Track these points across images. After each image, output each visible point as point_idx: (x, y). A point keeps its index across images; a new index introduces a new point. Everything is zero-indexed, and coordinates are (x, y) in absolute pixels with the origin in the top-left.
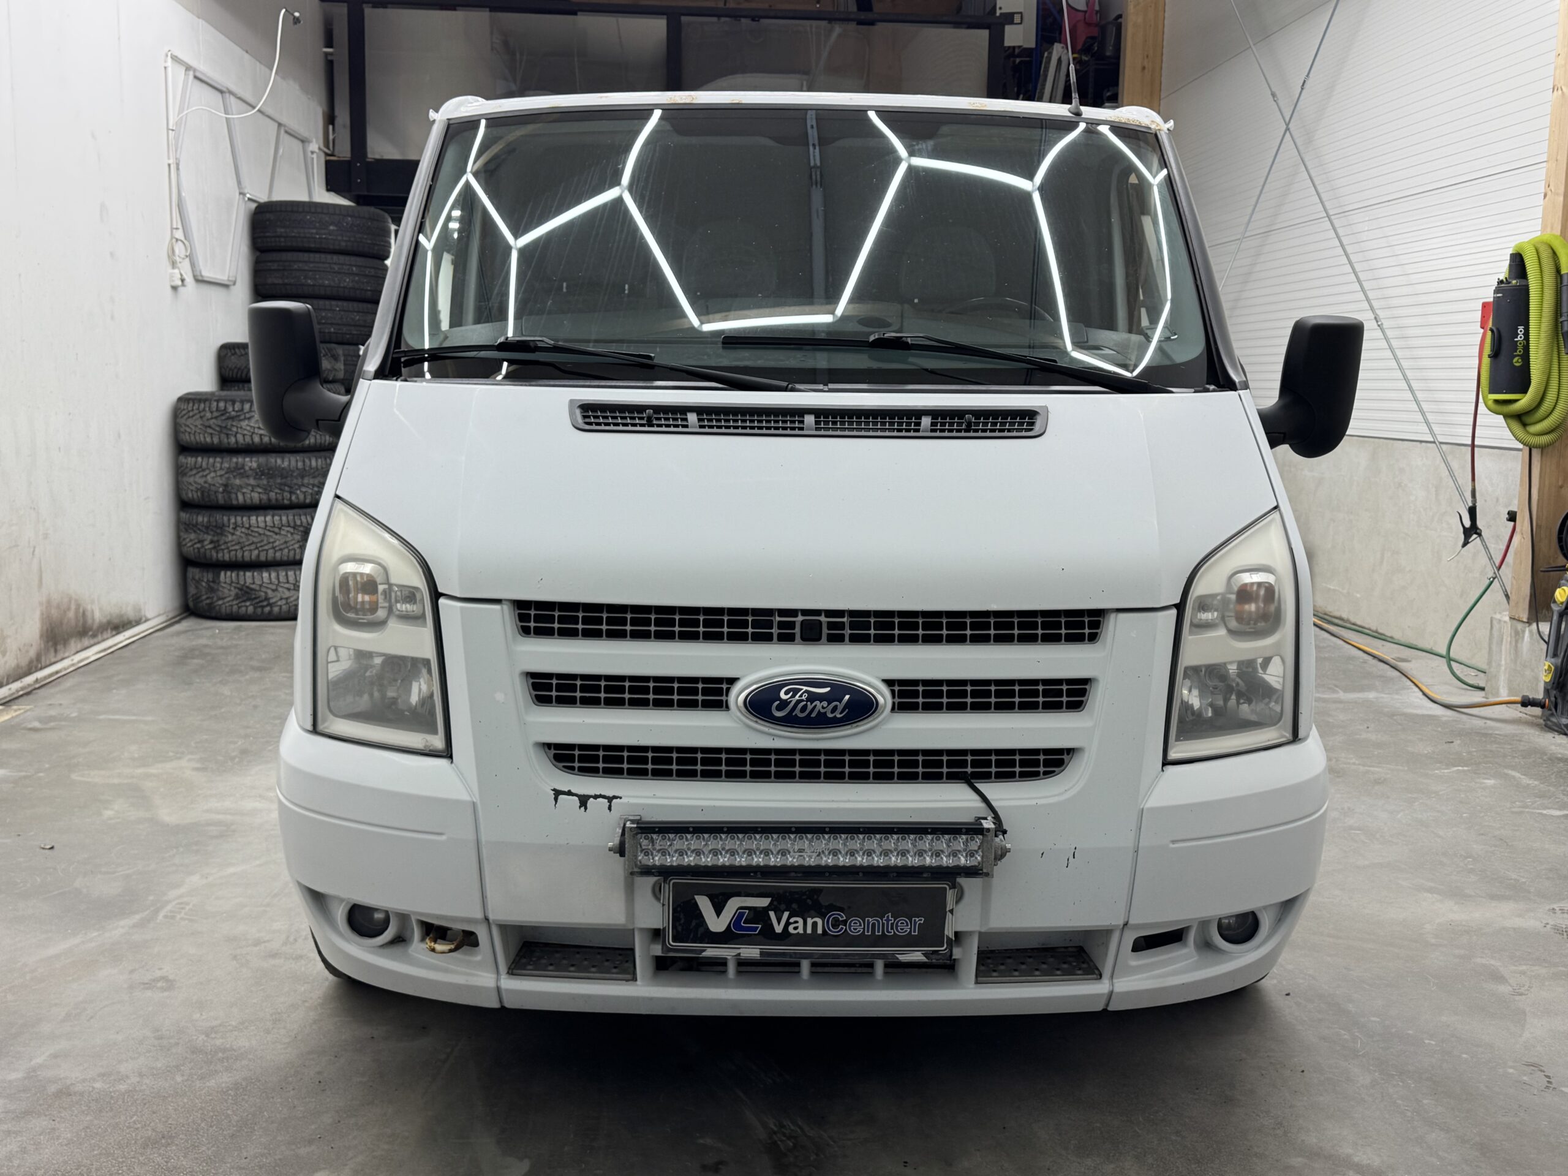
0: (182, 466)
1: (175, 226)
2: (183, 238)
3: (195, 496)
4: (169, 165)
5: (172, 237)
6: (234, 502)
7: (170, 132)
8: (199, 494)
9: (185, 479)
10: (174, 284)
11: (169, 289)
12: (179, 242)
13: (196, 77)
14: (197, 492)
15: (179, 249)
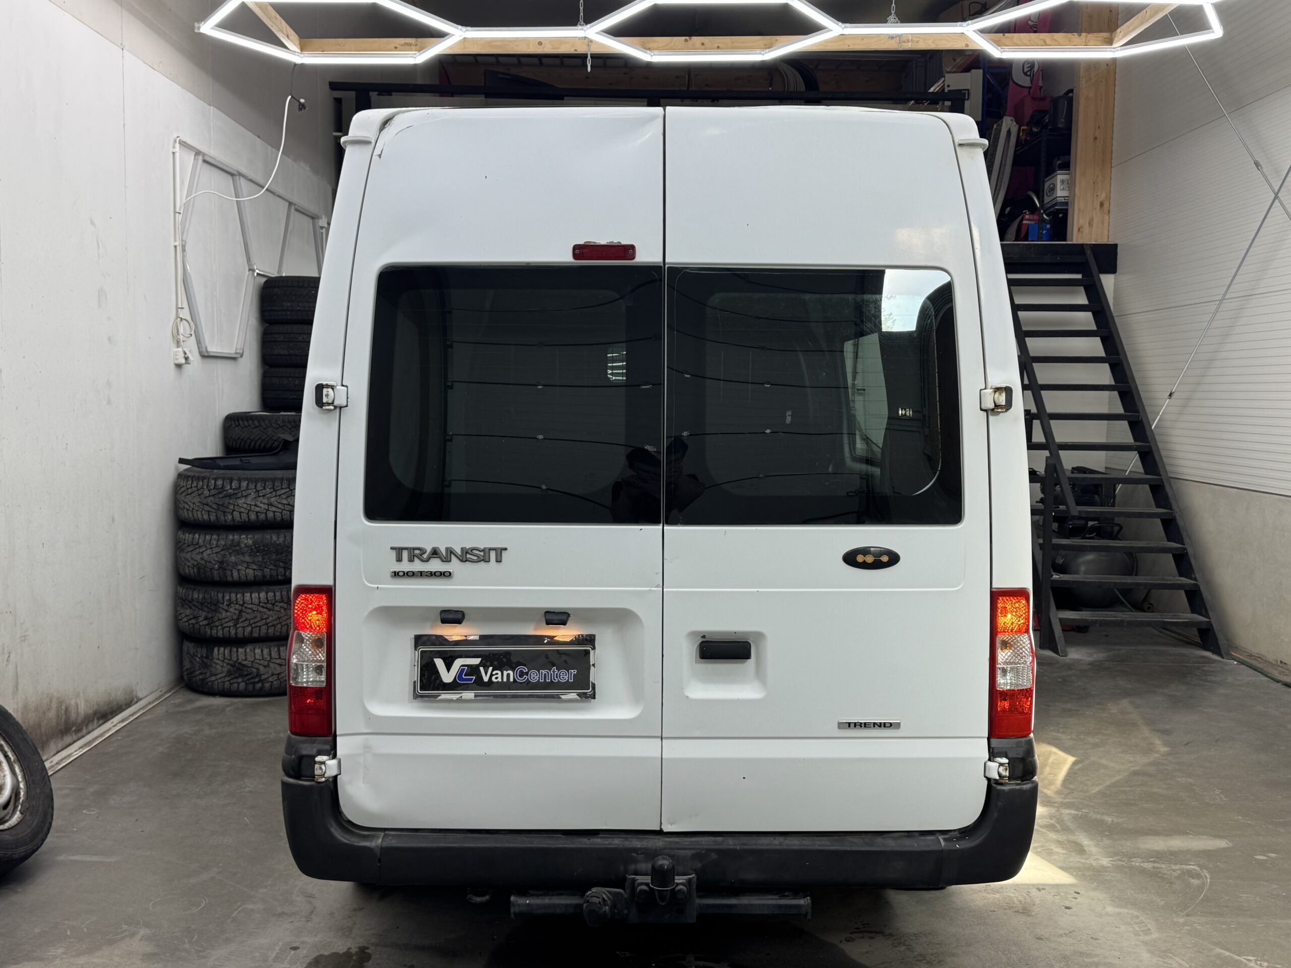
0: (180, 542)
1: (180, 306)
2: (189, 318)
3: (192, 572)
4: (175, 247)
5: (177, 317)
6: (229, 579)
7: (177, 214)
8: (195, 570)
9: (183, 555)
10: (177, 362)
11: (173, 366)
12: (184, 321)
13: (205, 161)
14: (193, 568)
15: (184, 328)
